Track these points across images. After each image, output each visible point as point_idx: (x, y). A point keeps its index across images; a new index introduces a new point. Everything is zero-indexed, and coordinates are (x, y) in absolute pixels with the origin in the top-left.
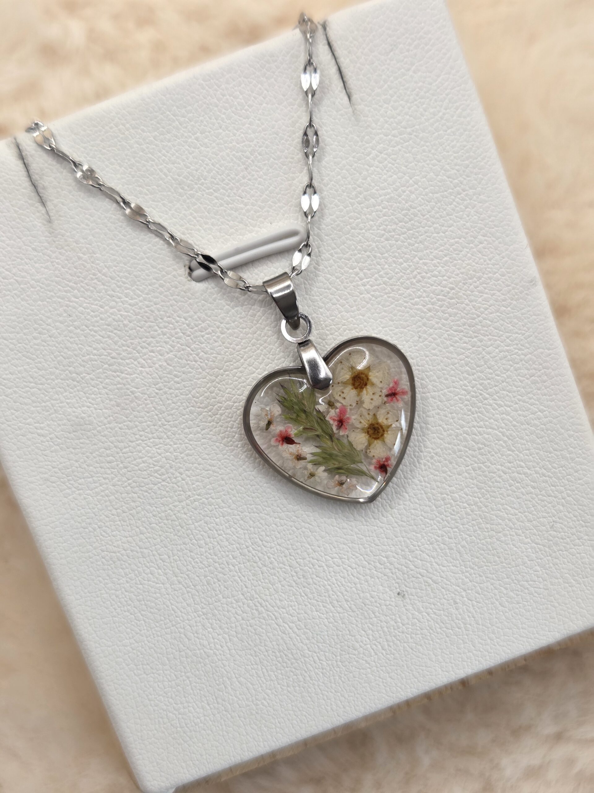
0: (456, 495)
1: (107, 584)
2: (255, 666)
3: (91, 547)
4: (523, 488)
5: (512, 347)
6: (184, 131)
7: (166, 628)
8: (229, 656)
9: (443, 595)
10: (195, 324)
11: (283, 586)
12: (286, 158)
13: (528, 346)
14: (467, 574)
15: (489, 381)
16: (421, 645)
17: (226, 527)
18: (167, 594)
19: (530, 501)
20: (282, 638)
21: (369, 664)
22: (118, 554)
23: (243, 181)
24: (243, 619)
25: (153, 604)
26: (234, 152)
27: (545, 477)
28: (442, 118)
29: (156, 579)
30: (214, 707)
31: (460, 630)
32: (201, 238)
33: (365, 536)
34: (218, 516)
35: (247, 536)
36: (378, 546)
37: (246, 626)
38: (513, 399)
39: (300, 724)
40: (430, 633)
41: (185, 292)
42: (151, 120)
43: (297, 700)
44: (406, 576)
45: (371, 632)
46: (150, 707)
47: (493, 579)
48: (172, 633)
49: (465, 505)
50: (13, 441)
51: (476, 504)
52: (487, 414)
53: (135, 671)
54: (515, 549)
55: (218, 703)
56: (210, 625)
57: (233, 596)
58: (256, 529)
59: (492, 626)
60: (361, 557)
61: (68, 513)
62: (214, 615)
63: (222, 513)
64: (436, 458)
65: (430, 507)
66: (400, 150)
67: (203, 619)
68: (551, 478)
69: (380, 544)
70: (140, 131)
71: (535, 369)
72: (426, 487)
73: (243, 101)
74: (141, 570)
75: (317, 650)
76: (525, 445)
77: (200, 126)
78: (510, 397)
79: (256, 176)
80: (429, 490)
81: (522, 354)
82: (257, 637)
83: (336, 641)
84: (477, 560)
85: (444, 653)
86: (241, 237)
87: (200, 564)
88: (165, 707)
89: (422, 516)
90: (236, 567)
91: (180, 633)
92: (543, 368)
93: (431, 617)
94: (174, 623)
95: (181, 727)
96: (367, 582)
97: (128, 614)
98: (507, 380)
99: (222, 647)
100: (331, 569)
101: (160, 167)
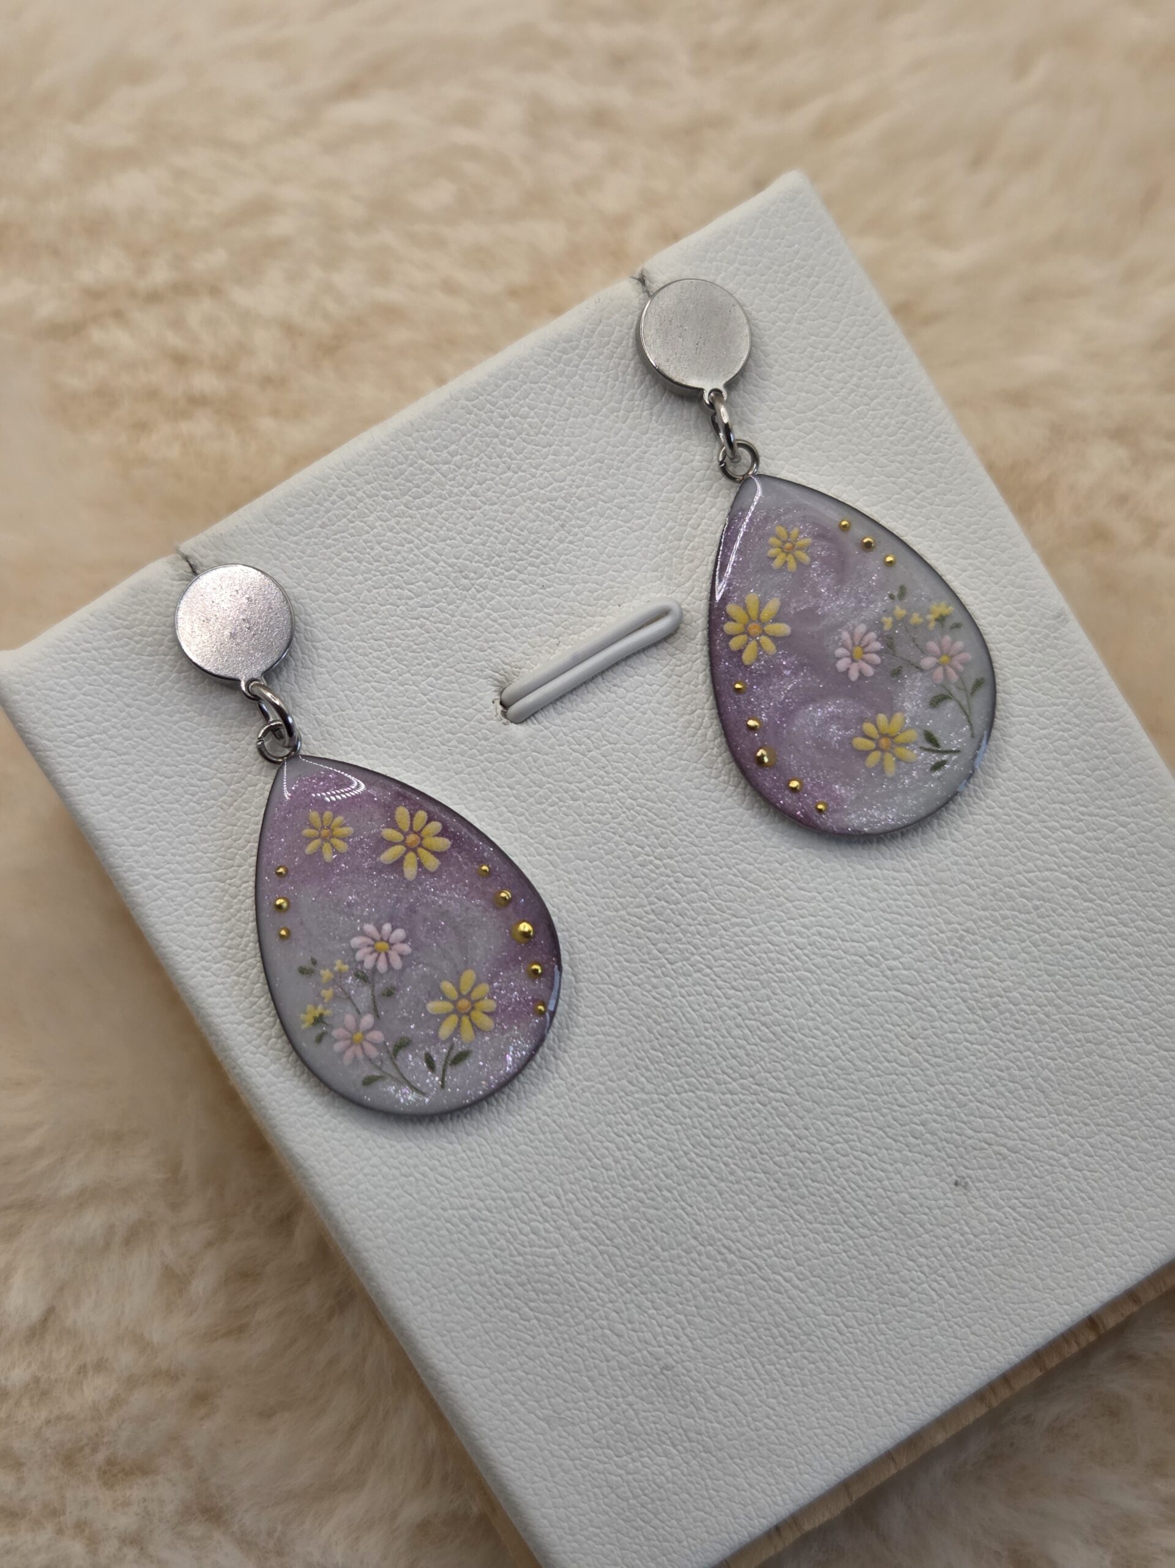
0: (1015, 994)
1: (462, 1266)
2: (741, 1361)
3: (424, 1207)
4: (1123, 959)
5: (1051, 730)
6: (452, 486)
7: (577, 1324)
8: (692, 1351)
9: (1032, 1170)
10: (528, 794)
11: (759, 1209)
12: (624, 496)
13: (1078, 722)
14: (1063, 1126)
15: (1027, 792)
16: (1014, 1266)
17: (644, 1125)
18: (568, 1263)
19: (1139, 980)
20: (777, 1302)
21: (932, 1316)
22: (472, 1210)
23: (561, 546)
24: (704, 1282)
25: (547, 1286)
26: (538, 504)
27: (1155, 933)
28: (858, 386)
29: (543, 1242)
30: (685, 1448)
31: (1073, 1226)
32: (511, 652)
33: (880, 1095)
34: (626, 1109)
35: (682, 1134)
36: (905, 1107)
37: (710, 1294)
38: (1072, 814)
39: (838, 1450)
40: (1024, 1242)
41: (502, 744)
42: (396, 478)
43: (823, 1407)
44: (962, 1149)
45: (923, 1260)
46: (575, 1472)
47: (1108, 1126)
48: (587, 1330)
49: (1034, 1007)
50: (260, 1050)
51: (1051, 1002)
52: (1036, 848)
53: (538, 1412)
54: (1133, 1066)
55: (690, 1440)
56: (649, 1304)
57: (679, 1244)
58: (695, 1120)
59: (1125, 1207)
60: (881, 1133)
61: (375, 1155)
62: (653, 1284)
63: (632, 1103)
64: (969, 937)
65: (976, 1023)
66: (802, 449)
67: (636, 1295)
68: (1165, 933)
69: (906, 1104)
70: (381, 498)
71: (1097, 757)
72: (963, 990)
73: (536, 420)
74: (515, 1230)
75: (840, 1311)
76: (1109, 886)
77: (475, 472)
78: (1067, 811)
79: (580, 535)
80: (969, 995)
81: (1071, 737)
82: (734, 1309)
83: (870, 1287)
84: (1073, 1097)
85: (1053, 1271)
86: (575, 637)
87: (612, 1199)
88: (601, 1467)
89: (967, 1041)
90: (675, 1192)
91: (602, 1328)
92: (1111, 753)
93: (1018, 1213)
94: (588, 1312)
95: (635, 1497)
96: (900, 1173)
97: (508, 1312)
98: (1056, 785)
99: (678, 1338)
100: (835, 1164)
101: (424, 550)
